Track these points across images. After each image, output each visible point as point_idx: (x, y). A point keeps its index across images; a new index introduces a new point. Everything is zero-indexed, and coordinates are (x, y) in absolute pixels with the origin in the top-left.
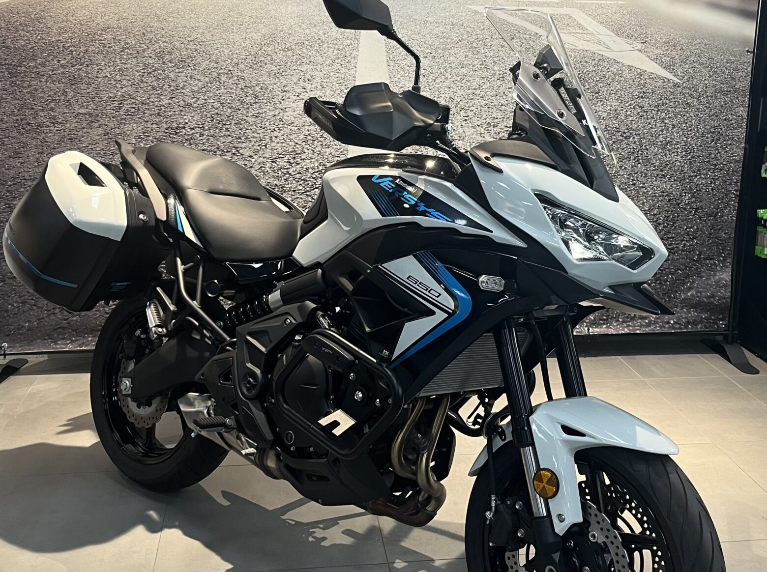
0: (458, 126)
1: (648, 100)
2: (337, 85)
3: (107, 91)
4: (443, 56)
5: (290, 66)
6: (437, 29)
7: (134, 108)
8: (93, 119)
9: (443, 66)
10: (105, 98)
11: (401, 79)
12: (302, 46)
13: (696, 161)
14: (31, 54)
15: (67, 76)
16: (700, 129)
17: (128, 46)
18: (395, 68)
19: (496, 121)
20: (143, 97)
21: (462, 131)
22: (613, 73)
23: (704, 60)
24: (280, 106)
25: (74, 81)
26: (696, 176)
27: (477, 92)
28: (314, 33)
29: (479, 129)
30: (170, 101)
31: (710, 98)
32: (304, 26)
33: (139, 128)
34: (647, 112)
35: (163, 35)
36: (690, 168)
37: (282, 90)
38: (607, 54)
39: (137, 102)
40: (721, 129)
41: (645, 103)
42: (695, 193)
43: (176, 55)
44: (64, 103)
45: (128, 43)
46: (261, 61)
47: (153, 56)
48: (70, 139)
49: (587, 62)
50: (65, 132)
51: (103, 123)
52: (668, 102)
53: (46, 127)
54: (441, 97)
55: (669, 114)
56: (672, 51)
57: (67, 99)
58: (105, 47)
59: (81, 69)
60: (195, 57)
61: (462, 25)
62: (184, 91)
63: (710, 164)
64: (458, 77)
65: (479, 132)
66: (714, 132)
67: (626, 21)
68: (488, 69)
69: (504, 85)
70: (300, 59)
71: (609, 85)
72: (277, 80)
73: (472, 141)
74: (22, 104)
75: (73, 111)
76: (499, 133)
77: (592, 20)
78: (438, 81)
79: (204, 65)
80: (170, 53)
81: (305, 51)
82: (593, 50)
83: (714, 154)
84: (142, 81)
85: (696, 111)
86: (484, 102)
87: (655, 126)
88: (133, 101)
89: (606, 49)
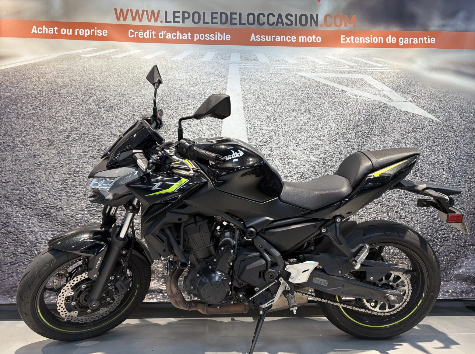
0: (291, 150)
1: (420, 133)
2: (211, 123)
3: (61, 125)
4: (281, 104)
5: (180, 110)
6: (276, 87)
7: (78, 136)
8: (51, 143)
9: (280, 111)
10: (60, 130)
11: (253, 119)
12: (188, 97)
13: (456, 175)
14: (14, 101)
15: (36, 115)
16: (458, 153)
17: (77, 97)
18: (249, 112)
19: (317, 146)
20: (84, 129)
21: (294, 153)
22: (394, 116)
23: (455, 107)
24: (173, 136)
25: (40, 119)
26: (458, 186)
27: (304, 128)
28: (196, 90)
29: (305, 152)
30: (102, 132)
31: (462, 132)
32: (190, 85)
33: (81, 150)
34: (420, 141)
35: (99, 91)
36: (453, 180)
37: (175, 126)
38: (390, 103)
39: (80, 132)
40: (472, 153)
41: (418, 135)
42: (458, 198)
43: (107, 103)
44: (32, 132)
45: (77, 95)
46: (162, 107)
47: (93, 104)
48: (35, 156)
49: (376, 108)
50: (31, 151)
51: (57, 145)
52: (433, 135)
53: (19, 148)
54: (279, 131)
55: (435, 143)
56: (433, 101)
57: (35, 130)
58: (62, 97)
59: (45, 111)
60: (119, 104)
61: (293, 85)
62: (111, 126)
63: (467, 178)
64: (291, 118)
65: (306, 154)
66: (467, 156)
67: (401, 82)
68: (310, 113)
69: (321, 123)
70: (187, 106)
71: (392, 124)
72: (172, 119)
73: (301, 160)
74: (5, 133)
75: (38, 138)
76: (319, 155)
77: (379, 82)
78: (277, 120)
79: (125, 110)
80: (104, 102)
81: (190, 101)
82: (380, 100)
83: (469, 170)
84: (84, 119)
85: (454, 141)
86: (308, 134)
87: (426, 151)
88: (78, 132)
89: (388, 100)
